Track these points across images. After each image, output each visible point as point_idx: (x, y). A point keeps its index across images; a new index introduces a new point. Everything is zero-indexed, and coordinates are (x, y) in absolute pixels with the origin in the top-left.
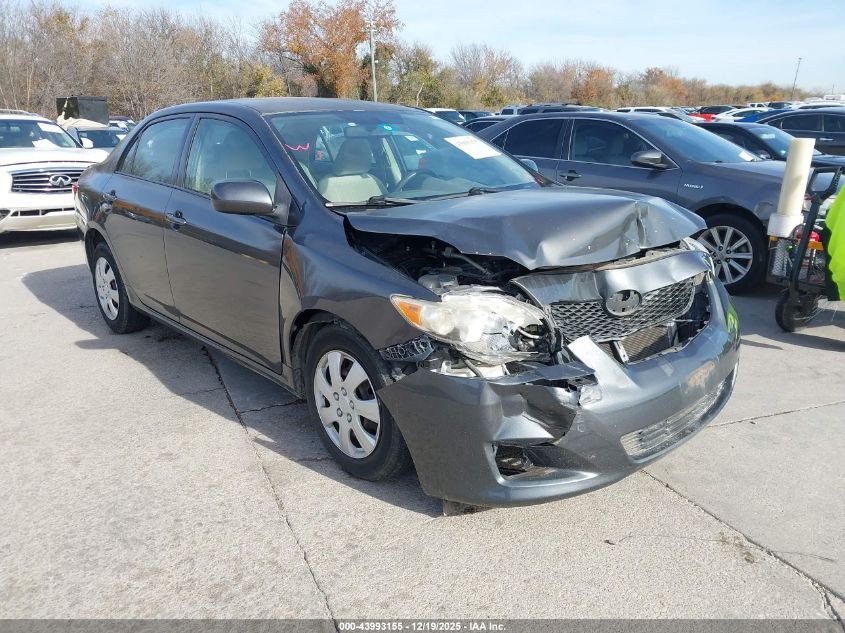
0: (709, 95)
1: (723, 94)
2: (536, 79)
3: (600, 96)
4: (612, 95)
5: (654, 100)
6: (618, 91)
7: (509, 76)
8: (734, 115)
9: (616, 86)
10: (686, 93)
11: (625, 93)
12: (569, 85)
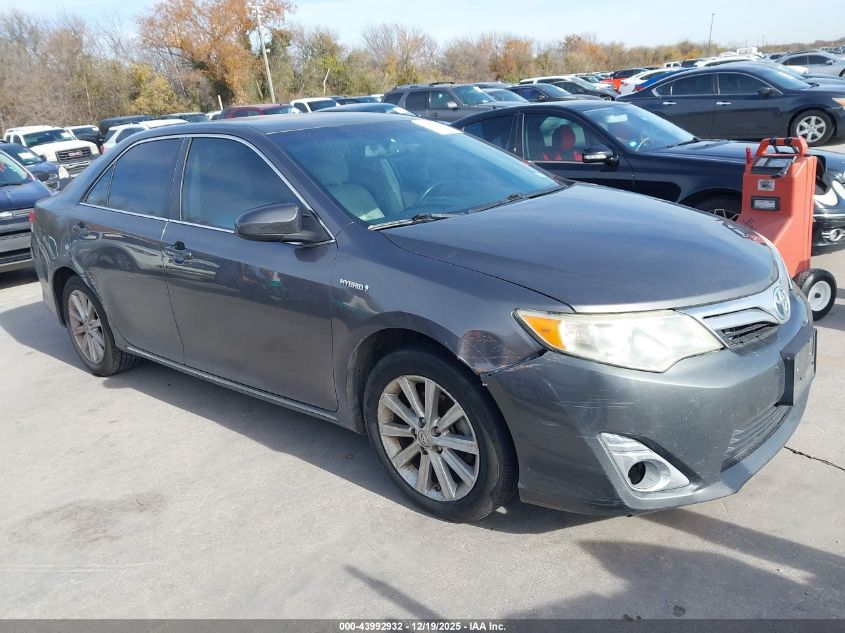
0: (628, 58)
1: (641, 56)
2: (451, 55)
3: (520, 68)
4: (532, 66)
5: (574, 68)
6: (537, 61)
7: (424, 54)
8: (642, 79)
9: (535, 56)
10: (606, 57)
11: (544, 62)
12: (486, 58)
